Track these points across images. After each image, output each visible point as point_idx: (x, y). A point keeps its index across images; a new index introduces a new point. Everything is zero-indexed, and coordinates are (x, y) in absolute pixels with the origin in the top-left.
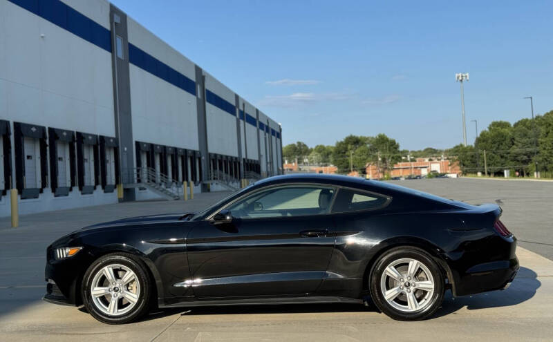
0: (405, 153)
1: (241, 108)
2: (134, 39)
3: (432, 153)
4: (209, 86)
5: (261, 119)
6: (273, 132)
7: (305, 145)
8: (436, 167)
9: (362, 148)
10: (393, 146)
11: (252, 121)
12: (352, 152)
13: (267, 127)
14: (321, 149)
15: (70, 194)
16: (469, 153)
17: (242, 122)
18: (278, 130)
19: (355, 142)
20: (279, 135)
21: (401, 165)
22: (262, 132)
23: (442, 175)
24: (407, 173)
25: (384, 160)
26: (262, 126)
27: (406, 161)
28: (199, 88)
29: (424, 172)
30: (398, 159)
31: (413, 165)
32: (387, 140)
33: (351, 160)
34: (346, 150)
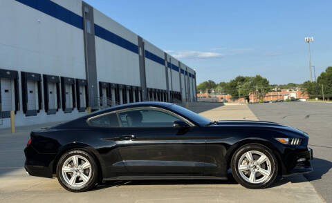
0: (274, 86)
1: (169, 61)
2: (97, 22)
3: (292, 86)
4: (147, 48)
5: (182, 67)
6: (190, 75)
7: (213, 82)
8: (293, 95)
9: (246, 83)
10: (265, 82)
11: (176, 68)
12: (240, 86)
13: (186, 72)
14: (223, 85)
15: (57, 113)
16: (313, 86)
17: (169, 69)
18: (193, 73)
19: (242, 80)
20: (194, 77)
21: (271, 94)
22: (182, 75)
23: (297, 100)
24: (275, 99)
25: (260, 91)
26: (182, 71)
27: (274, 91)
28: (140, 49)
29: (286, 98)
30: (268, 90)
31: (279, 93)
32: (262, 79)
33: (239, 91)
34: (236, 85)
